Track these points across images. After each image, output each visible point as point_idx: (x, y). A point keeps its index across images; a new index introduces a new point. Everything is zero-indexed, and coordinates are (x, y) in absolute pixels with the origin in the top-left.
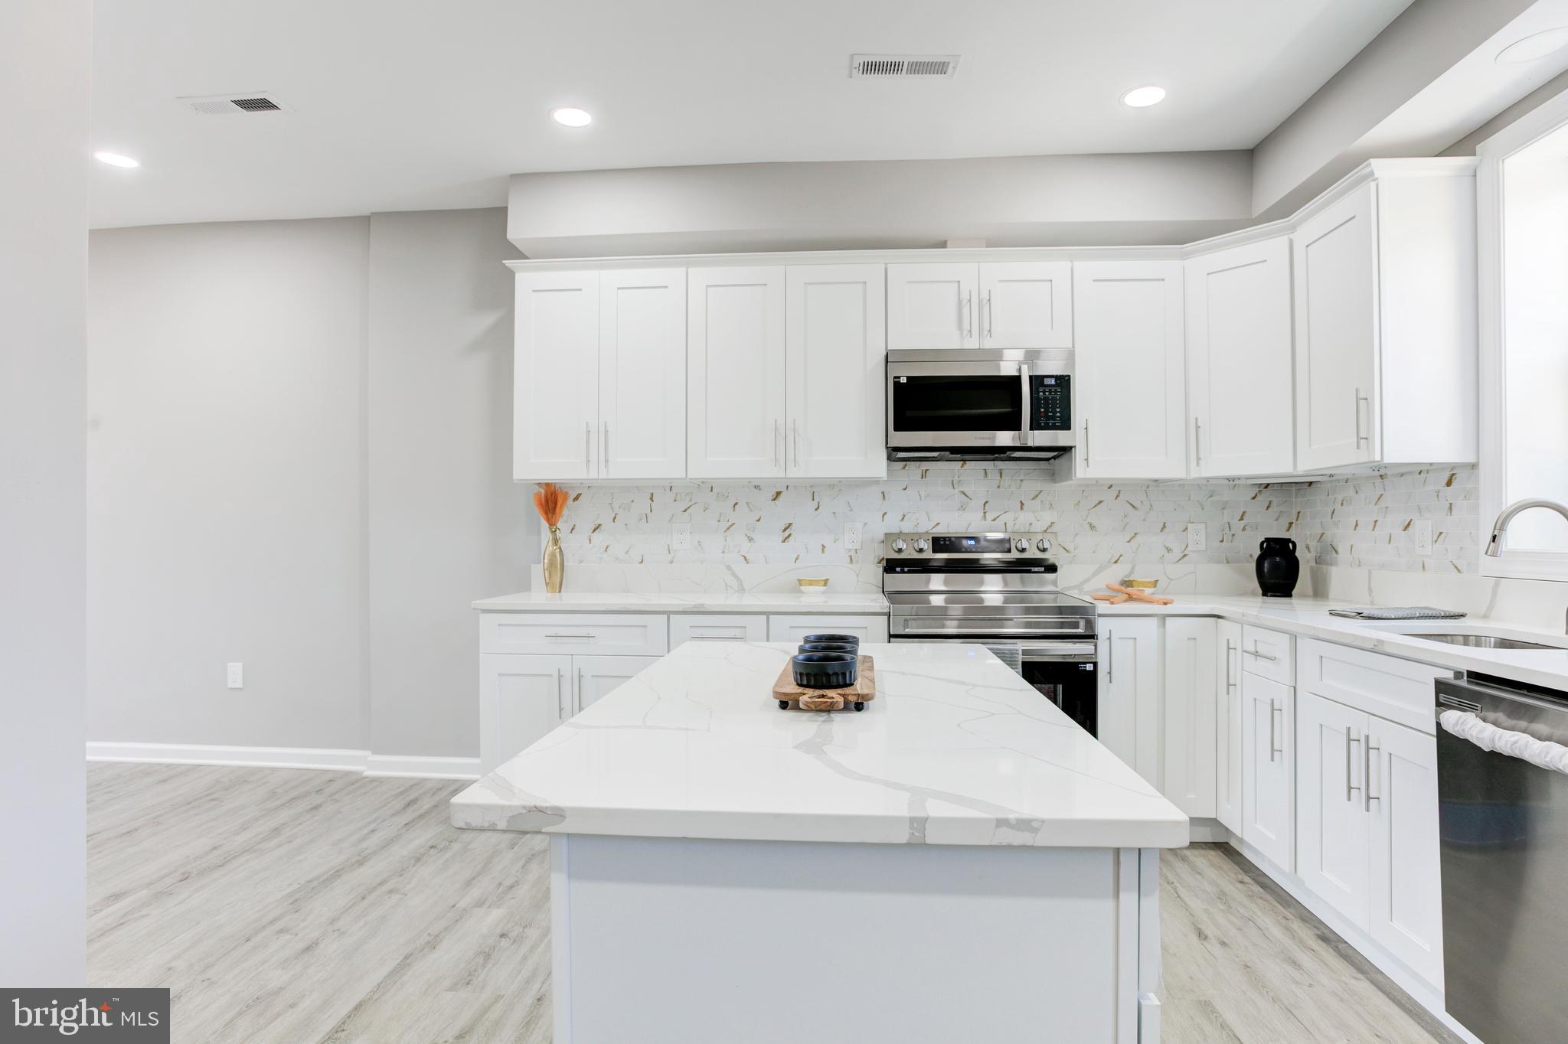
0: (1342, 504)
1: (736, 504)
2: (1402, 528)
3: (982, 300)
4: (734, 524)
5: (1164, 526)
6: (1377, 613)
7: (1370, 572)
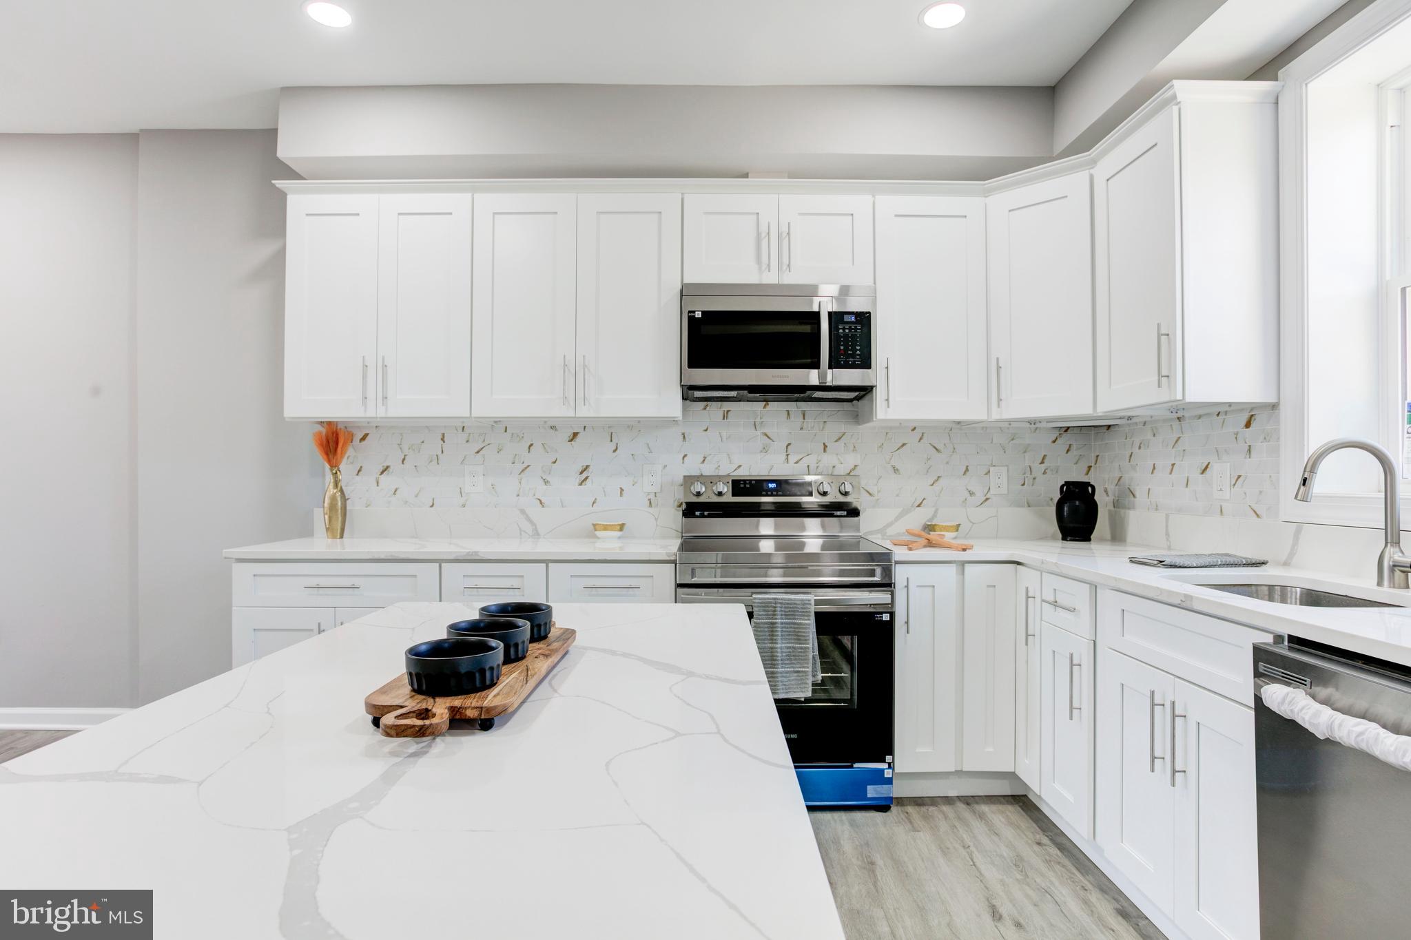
0: (1140, 448)
1: (531, 445)
2: (1200, 471)
3: (781, 234)
4: (529, 466)
5: (967, 470)
6: (1179, 561)
7: (1167, 516)
